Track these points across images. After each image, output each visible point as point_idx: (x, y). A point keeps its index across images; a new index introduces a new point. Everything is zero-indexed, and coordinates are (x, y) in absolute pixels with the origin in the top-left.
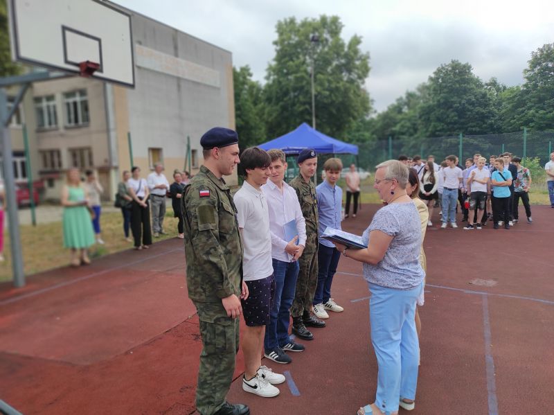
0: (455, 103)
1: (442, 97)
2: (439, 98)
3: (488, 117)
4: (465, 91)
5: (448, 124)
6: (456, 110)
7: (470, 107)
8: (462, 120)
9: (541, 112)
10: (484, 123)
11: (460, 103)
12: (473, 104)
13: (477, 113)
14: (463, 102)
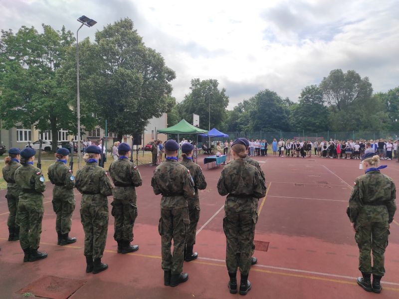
0: (267, 111)
2: (259, 108)
4: (272, 105)
6: (267, 114)
7: (274, 114)
8: (270, 120)
10: (281, 122)
12: (275, 112)
13: (277, 116)
14: (271, 110)
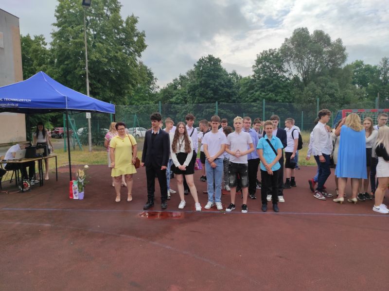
0: (211, 84)
1: (203, 80)
2: (200, 80)
3: (232, 96)
4: (218, 77)
5: (207, 99)
6: (212, 89)
8: (216, 97)
9: (263, 94)
10: (230, 99)
11: (214, 85)
13: (226, 92)
